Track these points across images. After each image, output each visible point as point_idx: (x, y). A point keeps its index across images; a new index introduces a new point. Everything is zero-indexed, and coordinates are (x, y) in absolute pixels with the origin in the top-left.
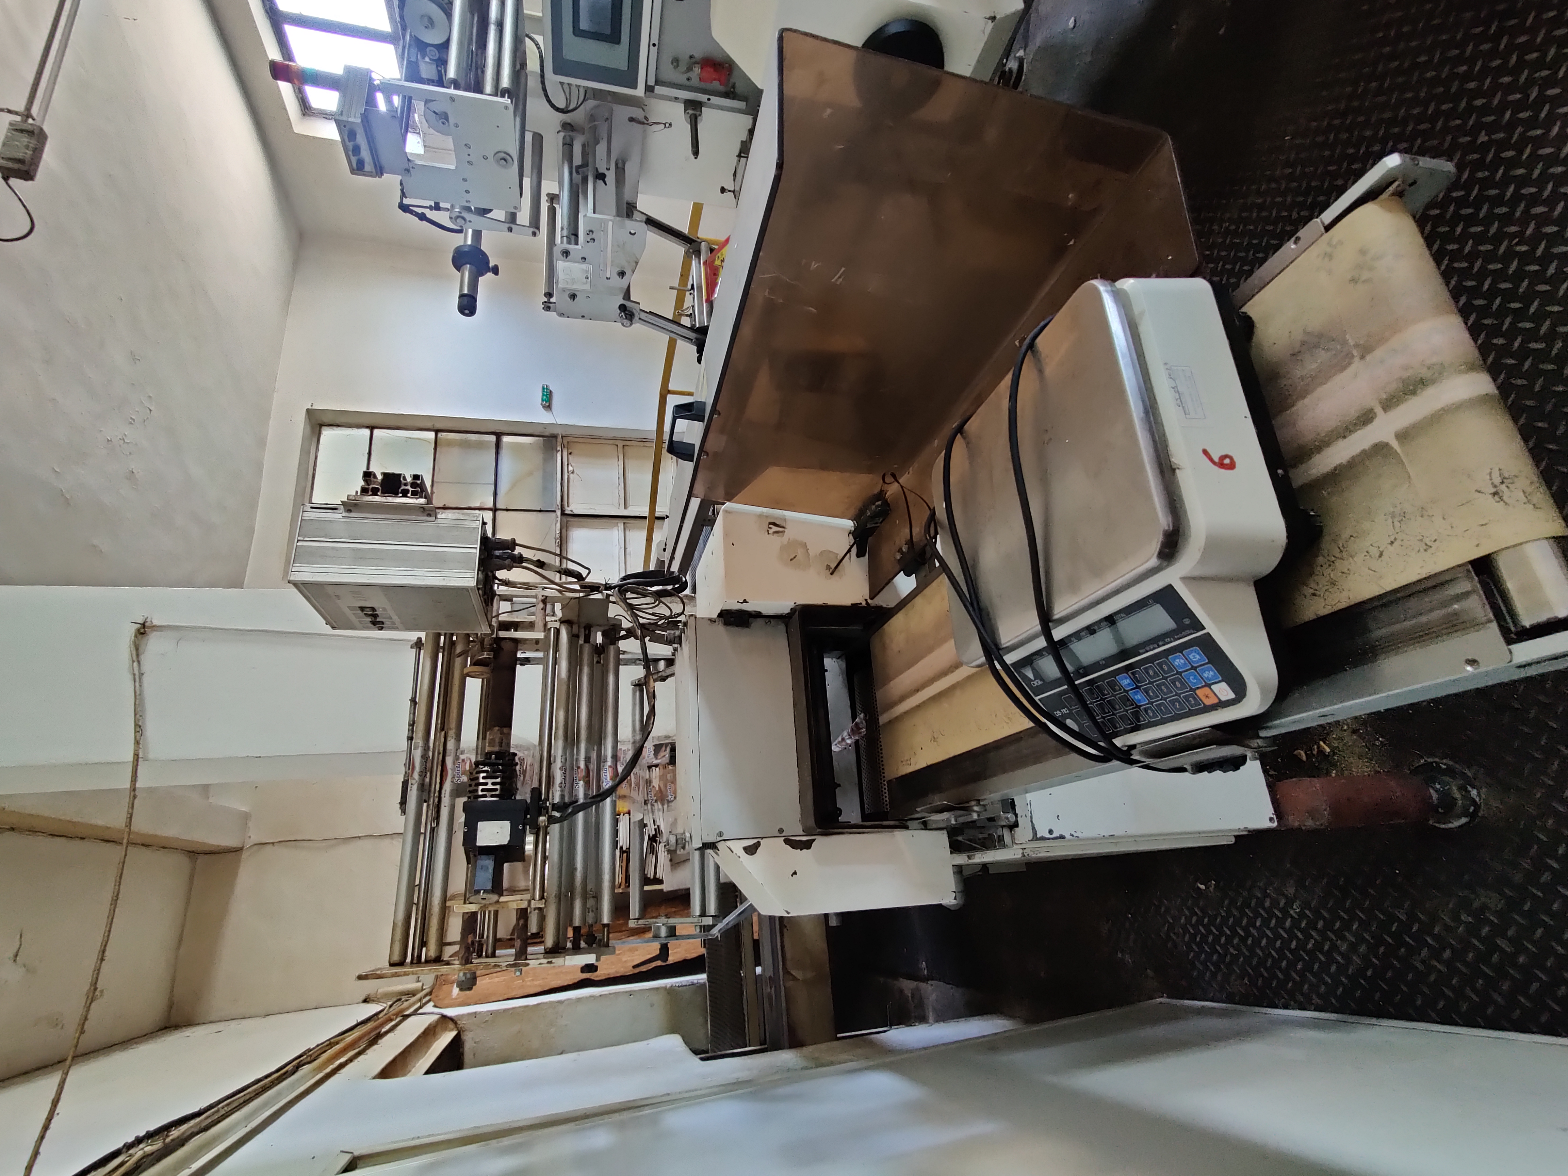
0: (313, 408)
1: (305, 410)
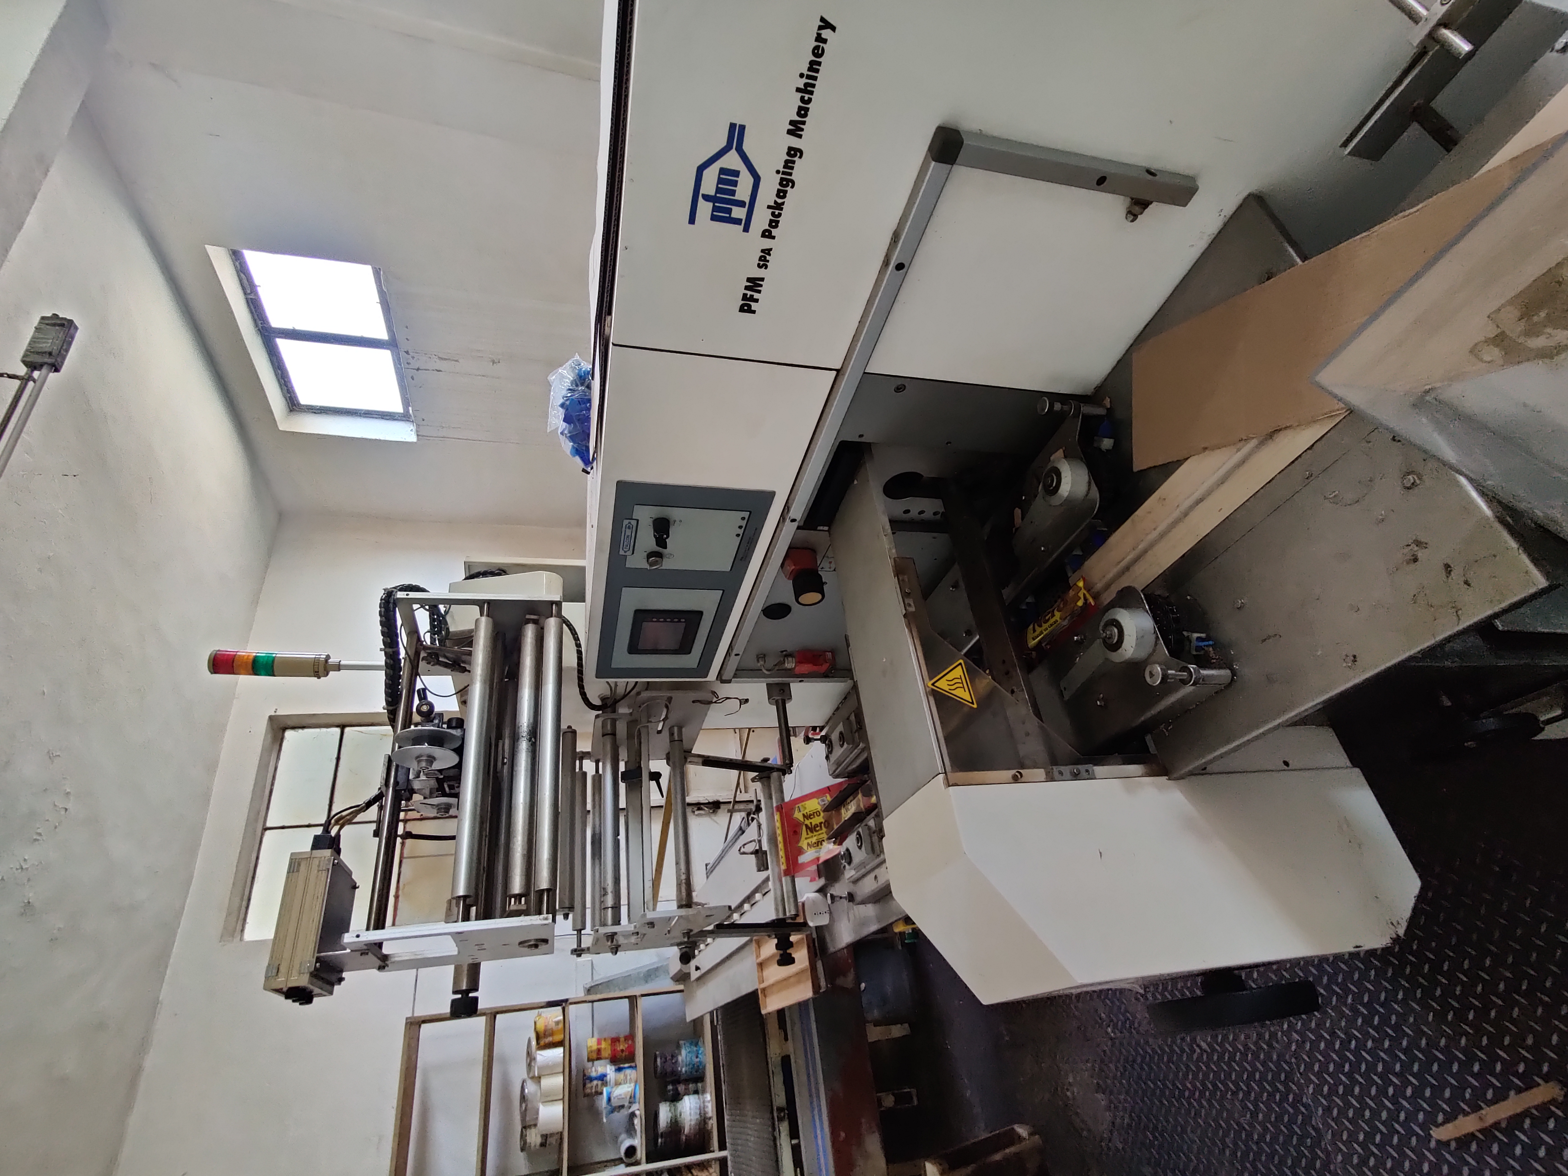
0: (277, 714)
1: (267, 717)
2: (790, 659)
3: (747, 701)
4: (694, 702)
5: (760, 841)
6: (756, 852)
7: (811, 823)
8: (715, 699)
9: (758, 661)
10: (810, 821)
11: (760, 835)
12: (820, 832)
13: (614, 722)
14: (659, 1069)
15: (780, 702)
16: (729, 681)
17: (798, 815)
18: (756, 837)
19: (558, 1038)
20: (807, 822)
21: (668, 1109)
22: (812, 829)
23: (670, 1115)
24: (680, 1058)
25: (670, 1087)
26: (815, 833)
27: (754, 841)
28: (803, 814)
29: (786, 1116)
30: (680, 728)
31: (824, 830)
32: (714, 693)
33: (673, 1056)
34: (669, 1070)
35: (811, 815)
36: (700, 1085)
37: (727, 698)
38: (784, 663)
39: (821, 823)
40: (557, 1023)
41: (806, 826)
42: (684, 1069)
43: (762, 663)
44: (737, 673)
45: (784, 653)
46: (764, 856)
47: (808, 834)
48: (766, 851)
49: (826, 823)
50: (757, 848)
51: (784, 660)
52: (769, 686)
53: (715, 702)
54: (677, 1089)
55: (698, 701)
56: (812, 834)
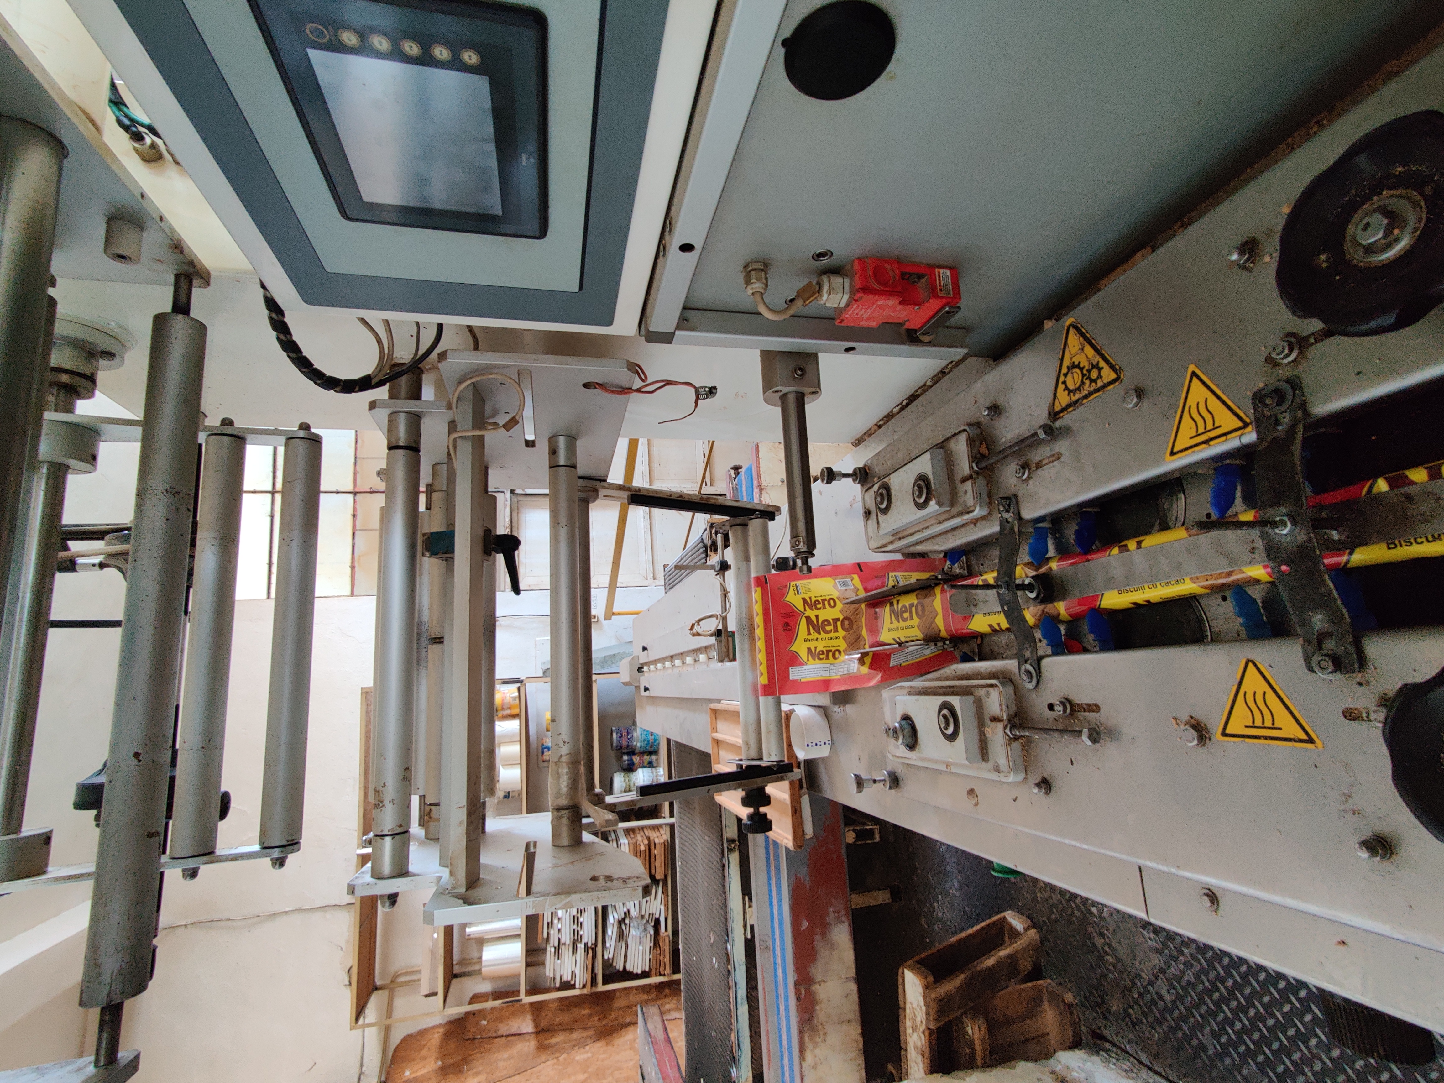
2: (837, 281)
3: (712, 391)
4: (586, 385)
5: (724, 619)
6: (718, 633)
7: (817, 616)
8: (638, 384)
9: (748, 282)
10: (816, 612)
11: (724, 609)
12: (832, 635)
13: (415, 420)
14: (614, 745)
15: (791, 398)
16: (667, 338)
17: (794, 599)
18: (717, 610)
19: (516, 711)
20: (811, 613)
21: (623, 779)
22: (816, 626)
23: (624, 785)
24: (635, 734)
25: (625, 758)
26: (823, 635)
27: (716, 616)
28: (804, 599)
29: (737, 847)
30: (572, 439)
31: (841, 633)
32: (635, 369)
33: (628, 733)
34: (625, 744)
35: (817, 602)
36: (654, 757)
37: (669, 383)
38: (819, 291)
39: (836, 620)
40: (514, 698)
41: (808, 618)
42: (639, 745)
43: (758, 286)
44: (690, 314)
45: (825, 261)
46: (730, 639)
47: (809, 634)
48: (733, 633)
49: (846, 623)
50: (720, 627)
51: (820, 285)
52: (768, 357)
53: (638, 390)
54: (632, 760)
55: (601, 386)
56: (817, 635)
